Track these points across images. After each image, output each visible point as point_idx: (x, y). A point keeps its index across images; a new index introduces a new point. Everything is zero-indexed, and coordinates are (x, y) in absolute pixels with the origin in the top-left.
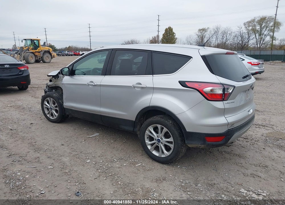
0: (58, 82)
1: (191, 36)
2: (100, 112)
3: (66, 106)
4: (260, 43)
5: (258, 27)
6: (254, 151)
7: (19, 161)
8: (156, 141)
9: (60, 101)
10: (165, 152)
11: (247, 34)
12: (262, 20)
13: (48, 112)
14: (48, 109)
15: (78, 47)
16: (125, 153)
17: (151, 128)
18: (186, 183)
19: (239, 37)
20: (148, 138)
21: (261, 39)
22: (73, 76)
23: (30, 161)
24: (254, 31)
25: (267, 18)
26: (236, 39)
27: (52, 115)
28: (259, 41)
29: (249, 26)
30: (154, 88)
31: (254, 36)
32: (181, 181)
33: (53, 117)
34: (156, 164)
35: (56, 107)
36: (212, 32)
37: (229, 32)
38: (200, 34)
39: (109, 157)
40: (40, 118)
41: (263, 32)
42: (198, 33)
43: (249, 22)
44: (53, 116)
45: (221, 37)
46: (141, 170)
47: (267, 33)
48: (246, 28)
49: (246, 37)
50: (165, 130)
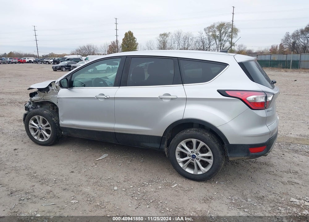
0: (48, 96)
1: (151, 42)
2: (114, 129)
3: (63, 124)
4: (220, 48)
5: (218, 33)
6: (276, 158)
7: (28, 199)
8: (189, 158)
9: (53, 119)
10: (202, 168)
11: (208, 39)
12: (221, 26)
13: (35, 134)
14: (35, 130)
15: (22, 53)
16: (151, 174)
17: (183, 144)
18: (235, 200)
19: (201, 42)
20: (179, 154)
21: (221, 45)
22: (72, 88)
23: (43, 197)
24: (215, 37)
25: (225, 24)
26: (197, 44)
27: (42, 136)
28: (219, 47)
29: (209, 32)
30: (186, 99)
31: (214, 41)
32: (230, 197)
33: (42, 139)
34: (192, 182)
35: (48, 126)
36: (174, 38)
37: (190, 38)
38: (161, 39)
39: (137, 181)
40: (22, 141)
41: (222, 38)
42: (159, 39)
43: (210, 28)
44: (44, 138)
45: (183, 42)
46: (180, 191)
47: (227, 39)
48: (207, 33)
49: (207, 42)
50: (202, 144)
